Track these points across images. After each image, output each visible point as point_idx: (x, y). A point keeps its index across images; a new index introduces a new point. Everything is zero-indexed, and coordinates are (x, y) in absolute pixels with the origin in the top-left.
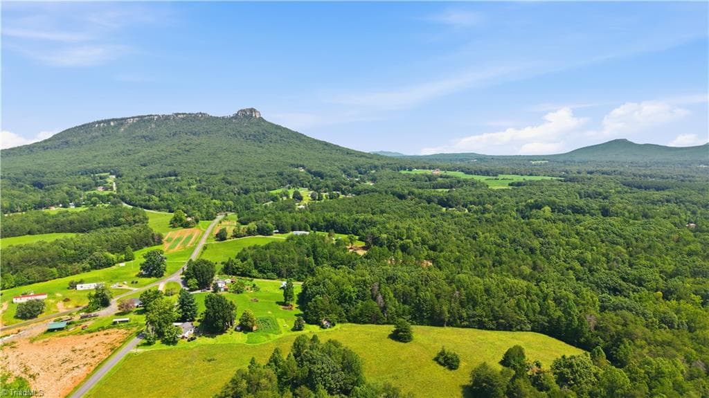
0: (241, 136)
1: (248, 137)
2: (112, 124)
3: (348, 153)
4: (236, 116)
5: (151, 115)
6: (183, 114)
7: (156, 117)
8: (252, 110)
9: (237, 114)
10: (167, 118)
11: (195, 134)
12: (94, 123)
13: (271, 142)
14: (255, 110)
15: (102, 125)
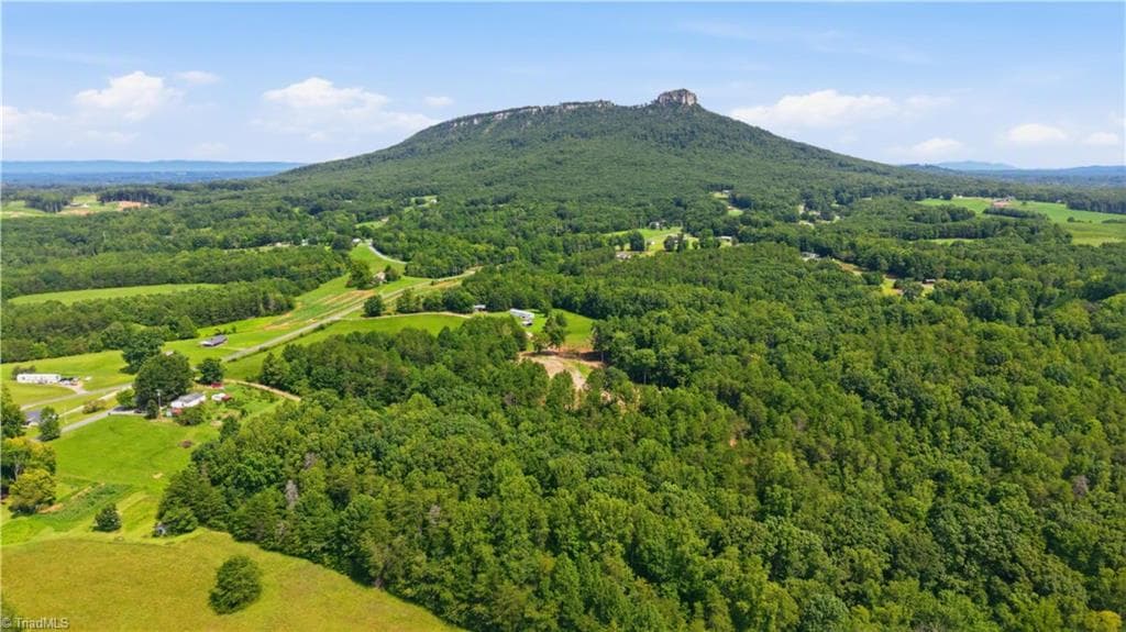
0: (654, 136)
1: (665, 139)
2: (476, 122)
3: (840, 164)
4: (655, 105)
5: (528, 107)
6: (575, 104)
7: (535, 110)
8: (683, 93)
9: (657, 102)
10: (550, 110)
11: (584, 135)
12: (453, 122)
13: (700, 145)
14: (686, 91)
15: (462, 124)
